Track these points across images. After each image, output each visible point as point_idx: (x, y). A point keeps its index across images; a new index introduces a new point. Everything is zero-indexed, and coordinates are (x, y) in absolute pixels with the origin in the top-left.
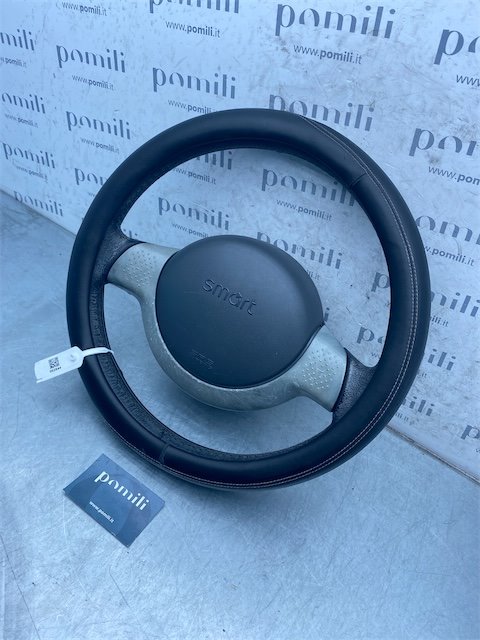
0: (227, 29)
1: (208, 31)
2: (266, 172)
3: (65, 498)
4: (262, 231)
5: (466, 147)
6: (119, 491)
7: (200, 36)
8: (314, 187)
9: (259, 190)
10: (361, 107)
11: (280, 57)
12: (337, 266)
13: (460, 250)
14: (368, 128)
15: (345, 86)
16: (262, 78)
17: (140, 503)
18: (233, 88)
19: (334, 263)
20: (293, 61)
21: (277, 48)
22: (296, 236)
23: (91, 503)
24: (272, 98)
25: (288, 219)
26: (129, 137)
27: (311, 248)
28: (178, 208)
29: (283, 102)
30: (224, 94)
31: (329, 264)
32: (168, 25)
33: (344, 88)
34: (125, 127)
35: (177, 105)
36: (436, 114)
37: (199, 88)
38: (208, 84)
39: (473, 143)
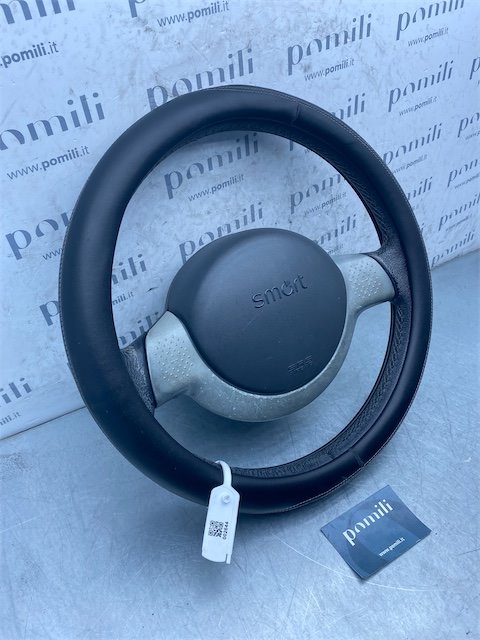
0: (66, 36)
1: (38, 51)
2: (168, 177)
5: (324, 43)
6: (368, 524)
7: (28, 63)
8: (220, 157)
9: (166, 201)
10: (240, 53)
11: (145, 41)
12: (261, 216)
14: (251, 71)
15: (221, 40)
16: (132, 75)
17: (385, 509)
18: (99, 107)
19: (257, 216)
20: (162, 38)
21: (139, 31)
22: (218, 218)
23: (381, 555)
24: (150, 92)
25: (206, 207)
27: (234, 218)
29: (164, 90)
30: (89, 120)
31: (253, 220)
33: (220, 42)
36: (299, 27)
37: (50, 132)
38: (62, 120)
39: (328, 38)
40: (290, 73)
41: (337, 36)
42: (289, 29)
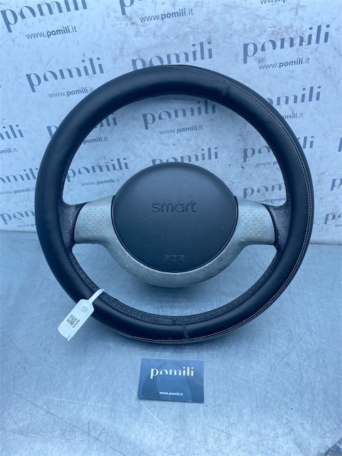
0: (81, 24)
1: (66, 30)
2: (145, 116)
3: (142, 402)
4: (155, 157)
5: (278, 44)
6: (171, 374)
7: (60, 36)
8: (184, 111)
9: (143, 130)
10: (202, 44)
11: (131, 30)
12: (216, 157)
13: (293, 111)
14: (210, 56)
15: (187, 34)
17: (189, 372)
18: (100, 66)
19: (213, 156)
20: (142, 29)
21: (127, 24)
22: (181, 150)
23: (161, 393)
24: (134, 62)
25: (171, 141)
26: (22, 136)
27: (194, 153)
28: (83, 171)
29: (143, 61)
30: (94, 72)
31: (210, 158)
32: (29, 37)
33: (186, 35)
34: (16, 129)
35: (57, 95)
36: (254, 30)
37: (71, 76)
38: (78, 70)
39: (283, 40)
40: (245, 62)
41: (292, 40)
42: (245, 31)
